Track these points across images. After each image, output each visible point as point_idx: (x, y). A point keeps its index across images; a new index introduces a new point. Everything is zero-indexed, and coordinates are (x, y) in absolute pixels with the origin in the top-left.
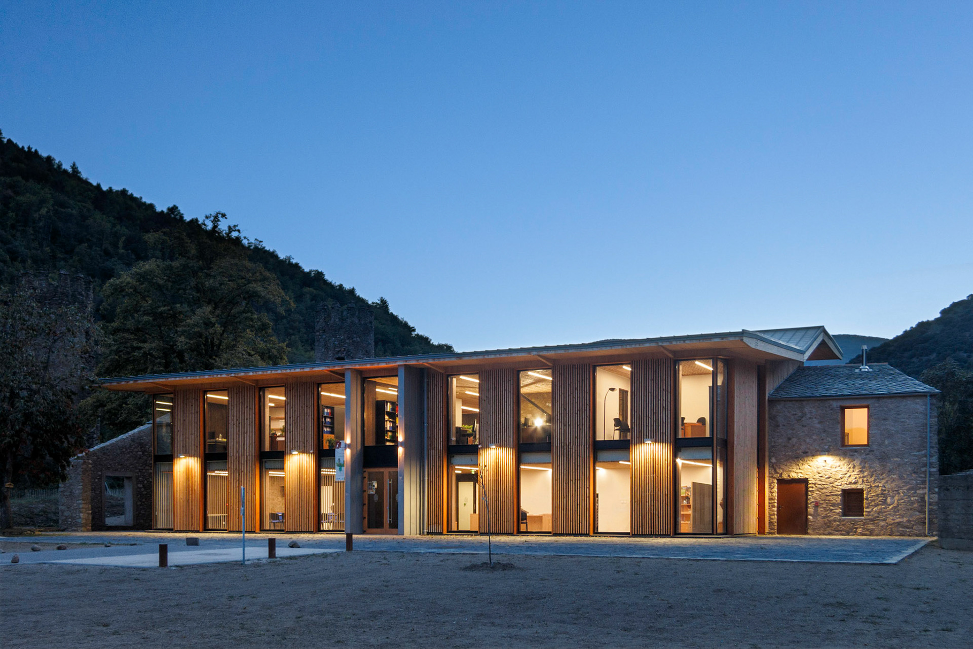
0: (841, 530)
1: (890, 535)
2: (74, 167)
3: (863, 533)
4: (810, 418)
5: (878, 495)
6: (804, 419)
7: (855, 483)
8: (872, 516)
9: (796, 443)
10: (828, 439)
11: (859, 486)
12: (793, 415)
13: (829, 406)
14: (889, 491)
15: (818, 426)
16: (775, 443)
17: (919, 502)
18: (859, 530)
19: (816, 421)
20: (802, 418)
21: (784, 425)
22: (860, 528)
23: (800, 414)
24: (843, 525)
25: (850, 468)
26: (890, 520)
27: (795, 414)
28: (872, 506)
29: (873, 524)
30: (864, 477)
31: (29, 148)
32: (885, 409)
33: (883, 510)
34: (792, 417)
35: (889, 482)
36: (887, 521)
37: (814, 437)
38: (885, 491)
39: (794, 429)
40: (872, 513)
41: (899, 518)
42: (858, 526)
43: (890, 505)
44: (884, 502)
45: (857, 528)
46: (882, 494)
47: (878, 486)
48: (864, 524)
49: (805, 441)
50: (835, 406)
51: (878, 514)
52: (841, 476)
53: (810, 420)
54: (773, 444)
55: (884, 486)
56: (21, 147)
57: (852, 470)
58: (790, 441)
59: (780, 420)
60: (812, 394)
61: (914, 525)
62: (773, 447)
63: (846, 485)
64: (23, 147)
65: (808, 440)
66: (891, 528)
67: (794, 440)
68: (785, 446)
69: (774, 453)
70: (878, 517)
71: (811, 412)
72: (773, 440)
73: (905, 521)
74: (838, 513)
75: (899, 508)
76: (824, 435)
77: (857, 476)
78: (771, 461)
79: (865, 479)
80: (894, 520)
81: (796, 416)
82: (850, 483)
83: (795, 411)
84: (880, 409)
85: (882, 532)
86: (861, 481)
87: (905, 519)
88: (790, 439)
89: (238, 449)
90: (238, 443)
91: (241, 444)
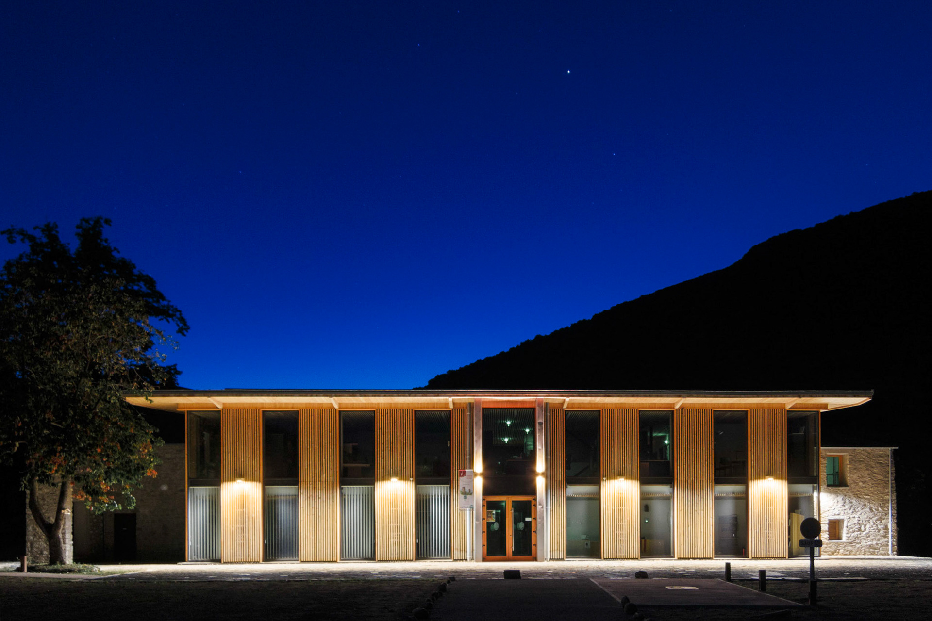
0: (828, 551)
1: (864, 555)
3: (845, 553)
5: (855, 524)
7: (839, 515)
8: (851, 540)
11: (841, 517)
14: (862, 521)
17: (884, 529)
18: (841, 551)
22: (842, 549)
24: (830, 547)
25: (835, 503)
26: (863, 543)
28: (851, 532)
29: (852, 546)
30: (845, 510)
33: (859, 535)
35: (863, 514)
36: (861, 544)
38: (859, 520)
40: (851, 538)
41: (870, 541)
42: (841, 548)
43: (863, 532)
44: (860, 530)
45: (839, 550)
46: (858, 523)
47: (854, 517)
48: (845, 547)
51: (855, 538)
52: (828, 509)
55: (859, 517)
57: (836, 504)
61: (880, 547)
63: (832, 516)
66: (865, 549)
70: (855, 541)
73: (874, 544)
74: (826, 538)
75: (870, 534)
77: (840, 509)
79: (845, 511)
80: (866, 543)
82: (835, 515)
85: (858, 553)
86: (843, 513)
87: (874, 543)
89: (314, 474)
90: (314, 468)
91: (319, 469)
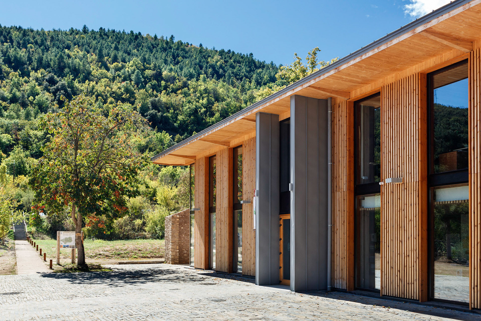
89: (220, 202)
90: (220, 197)
91: (222, 198)
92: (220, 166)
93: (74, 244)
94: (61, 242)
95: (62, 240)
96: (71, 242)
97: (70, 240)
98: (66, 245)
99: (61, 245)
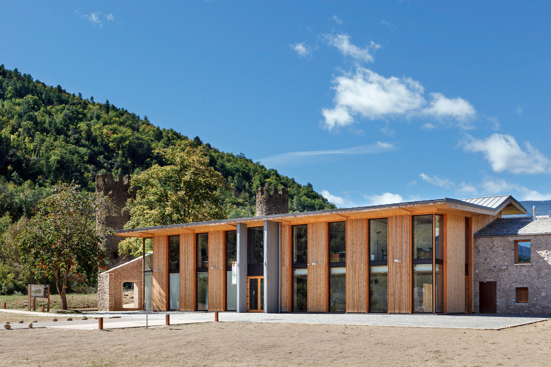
0: (515, 310)
1: (543, 314)
2: (146, 118)
3: (528, 313)
4: (497, 247)
5: (536, 291)
6: (494, 247)
7: (523, 284)
8: (533, 303)
9: (490, 261)
10: (507, 259)
11: (526, 286)
12: (488, 245)
13: (508, 241)
14: (542, 289)
15: (502, 252)
16: (478, 261)
18: (526, 311)
19: (501, 249)
20: (493, 247)
21: (483, 251)
23: (492, 245)
24: (517, 308)
26: (543, 305)
27: (489, 245)
28: (533, 297)
29: (534, 307)
31: (123, 109)
32: (540, 242)
33: (539, 299)
34: (487, 247)
35: (542, 284)
36: (541, 306)
37: (500, 258)
38: (540, 289)
39: (488, 254)
40: (533, 301)
41: (548, 304)
43: (543, 297)
44: (540, 295)
45: (524, 310)
46: (538, 290)
47: (536, 286)
48: (528, 308)
49: (494, 260)
50: (511, 240)
52: (515, 280)
53: (497, 248)
54: (477, 262)
55: (539, 286)
56: (118, 108)
57: (520, 276)
58: (486, 261)
59: (481, 248)
60: (499, 234)
62: (477, 264)
63: (518, 285)
64: (120, 109)
65: (496, 260)
66: (544, 310)
67: (488, 260)
68: (483, 263)
69: (477, 267)
70: (536, 303)
71: (497, 244)
72: (476, 260)
74: (514, 301)
75: (548, 298)
76: (505, 257)
77: (524, 280)
78: (476, 271)
80: (545, 305)
81: (490, 246)
82: (520, 284)
83: (489, 243)
84: (537, 242)
85: (539, 312)
86: (526, 283)
88: (486, 259)
89: (185, 267)
90: (185, 264)
91: (187, 264)
92: (185, 243)
93: (43, 295)
94: (32, 293)
95: (33, 292)
96: (40, 293)
97: (39, 291)
98: (36, 295)
99: (32, 295)
